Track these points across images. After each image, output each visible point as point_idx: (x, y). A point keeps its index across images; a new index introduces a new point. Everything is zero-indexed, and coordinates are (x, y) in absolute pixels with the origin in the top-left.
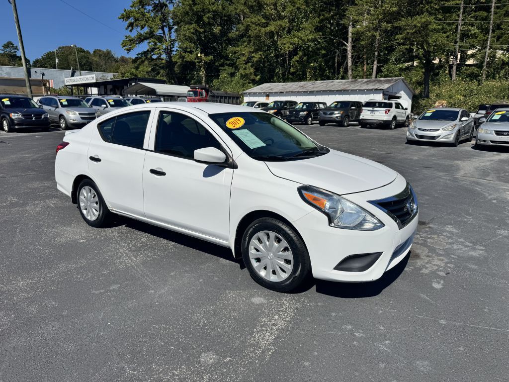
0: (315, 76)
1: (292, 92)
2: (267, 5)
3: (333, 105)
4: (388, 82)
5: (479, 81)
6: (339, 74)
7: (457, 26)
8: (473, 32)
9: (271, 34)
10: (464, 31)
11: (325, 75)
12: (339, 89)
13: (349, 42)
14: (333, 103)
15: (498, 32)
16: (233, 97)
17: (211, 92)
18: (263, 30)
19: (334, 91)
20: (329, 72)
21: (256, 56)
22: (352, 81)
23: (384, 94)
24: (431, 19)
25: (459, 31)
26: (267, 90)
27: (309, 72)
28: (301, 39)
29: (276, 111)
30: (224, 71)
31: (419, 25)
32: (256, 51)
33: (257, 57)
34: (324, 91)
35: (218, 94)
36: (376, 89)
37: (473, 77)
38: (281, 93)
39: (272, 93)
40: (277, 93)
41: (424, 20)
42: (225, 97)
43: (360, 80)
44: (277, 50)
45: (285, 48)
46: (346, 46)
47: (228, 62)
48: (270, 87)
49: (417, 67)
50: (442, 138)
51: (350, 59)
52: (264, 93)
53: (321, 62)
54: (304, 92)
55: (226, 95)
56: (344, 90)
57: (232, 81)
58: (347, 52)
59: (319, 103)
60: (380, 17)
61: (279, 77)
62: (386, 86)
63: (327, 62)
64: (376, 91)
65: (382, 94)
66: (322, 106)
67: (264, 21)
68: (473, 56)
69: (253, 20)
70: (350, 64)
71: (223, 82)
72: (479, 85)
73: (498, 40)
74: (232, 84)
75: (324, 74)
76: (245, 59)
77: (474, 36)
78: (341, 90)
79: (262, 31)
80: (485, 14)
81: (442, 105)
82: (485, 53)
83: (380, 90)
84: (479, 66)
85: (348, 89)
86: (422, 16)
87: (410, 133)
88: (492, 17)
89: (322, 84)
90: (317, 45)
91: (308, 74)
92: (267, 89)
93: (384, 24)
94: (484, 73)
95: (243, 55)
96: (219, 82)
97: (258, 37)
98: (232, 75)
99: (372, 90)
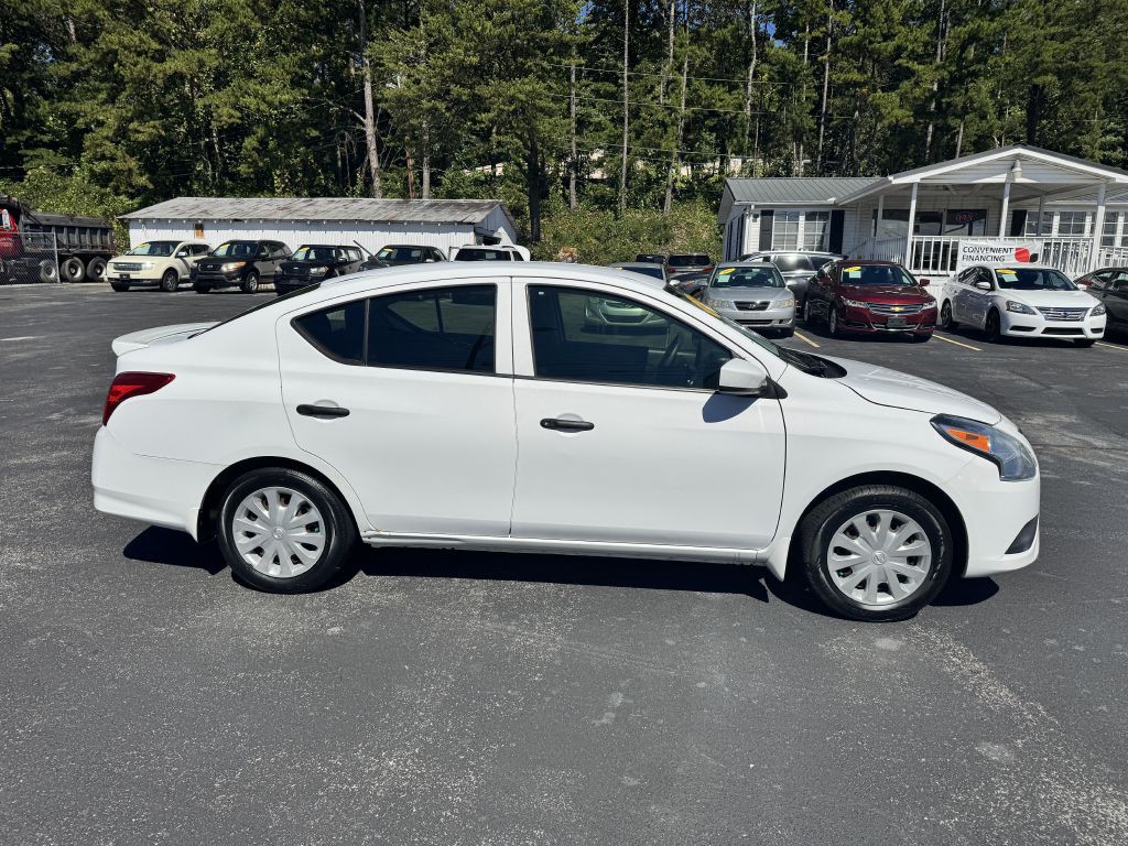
0: (297, 185)
1: (265, 220)
2: (157, 7)
3: (384, 254)
4: (478, 207)
5: (615, 211)
6: (354, 183)
7: (569, 104)
8: (597, 120)
9: (175, 79)
10: (582, 115)
11: (318, 185)
12: (380, 218)
13: (368, 117)
14: (382, 250)
15: (636, 123)
16: (91, 228)
17: (28, 215)
18: (156, 67)
19: (370, 222)
20: (326, 178)
21: (141, 129)
22: (398, 203)
23: (476, 234)
24: (540, 87)
25: (573, 115)
26: (195, 215)
27: (279, 176)
28: (264, 100)
29: (243, 264)
30: (38, 161)
31: (522, 97)
32: (140, 116)
33: (146, 131)
34: (344, 221)
35: (48, 220)
36: (461, 223)
37: (604, 203)
38: (237, 222)
39: (212, 220)
40: (228, 220)
41: (529, 88)
42: (68, 227)
43: (415, 201)
44: (193, 119)
45: (221, 116)
46: (364, 125)
47: (46, 138)
48: (198, 206)
49: (502, 179)
50: (650, 319)
51: (375, 152)
52: (189, 220)
53: (306, 155)
54: (297, 221)
55: (71, 224)
56: (392, 222)
57: (65, 188)
58: (366, 138)
59: (346, 248)
60: (447, 72)
61: (206, 183)
62: (478, 217)
63: (319, 157)
64: (461, 226)
65: (472, 234)
66: (353, 255)
67: (155, 45)
68: (599, 164)
69: (126, 40)
70: (375, 164)
71: (38, 188)
72: (616, 219)
73: (638, 137)
74: (69, 193)
75: (315, 183)
76: (111, 134)
77: (599, 127)
78: (385, 222)
79: (154, 70)
80: (611, 87)
81: (571, 255)
82: (622, 159)
83: (470, 223)
84: (613, 182)
85: (401, 219)
86: (527, 80)
87: (593, 312)
88: (626, 95)
89: (330, 206)
90: (286, 114)
91: (277, 181)
92: (194, 212)
93: (455, 89)
94: (623, 195)
95: (100, 124)
96: (24, 187)
97: (141, 83)
98: (66, 172)
99: (453, 223)
